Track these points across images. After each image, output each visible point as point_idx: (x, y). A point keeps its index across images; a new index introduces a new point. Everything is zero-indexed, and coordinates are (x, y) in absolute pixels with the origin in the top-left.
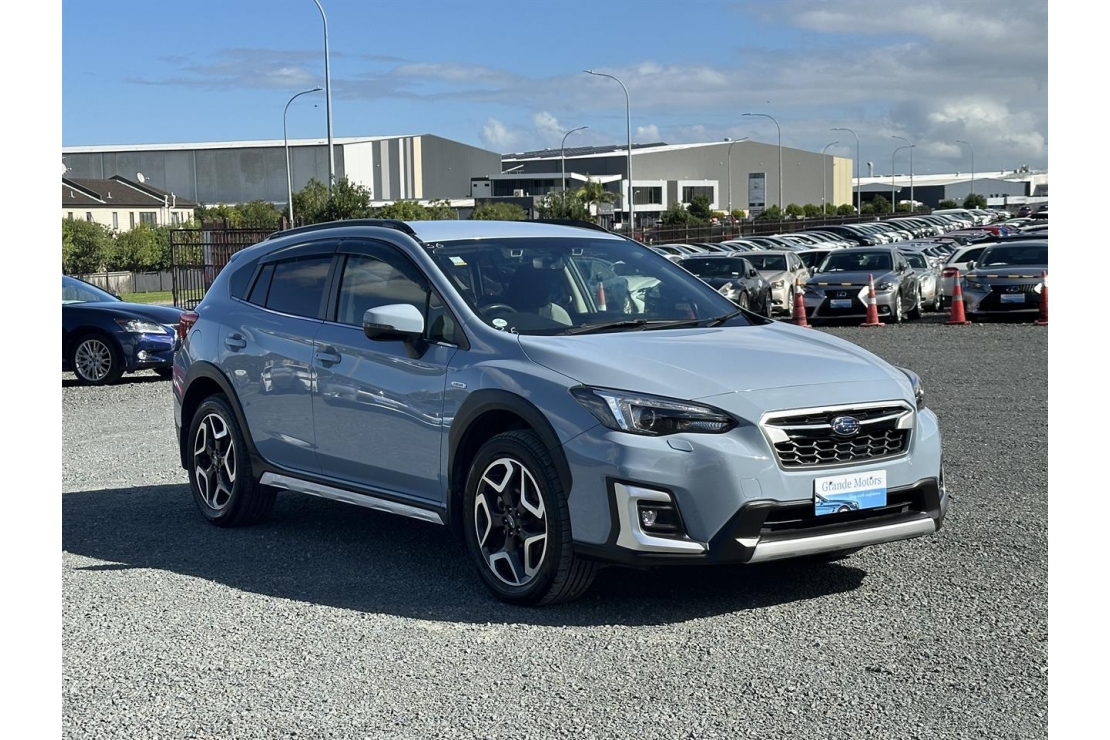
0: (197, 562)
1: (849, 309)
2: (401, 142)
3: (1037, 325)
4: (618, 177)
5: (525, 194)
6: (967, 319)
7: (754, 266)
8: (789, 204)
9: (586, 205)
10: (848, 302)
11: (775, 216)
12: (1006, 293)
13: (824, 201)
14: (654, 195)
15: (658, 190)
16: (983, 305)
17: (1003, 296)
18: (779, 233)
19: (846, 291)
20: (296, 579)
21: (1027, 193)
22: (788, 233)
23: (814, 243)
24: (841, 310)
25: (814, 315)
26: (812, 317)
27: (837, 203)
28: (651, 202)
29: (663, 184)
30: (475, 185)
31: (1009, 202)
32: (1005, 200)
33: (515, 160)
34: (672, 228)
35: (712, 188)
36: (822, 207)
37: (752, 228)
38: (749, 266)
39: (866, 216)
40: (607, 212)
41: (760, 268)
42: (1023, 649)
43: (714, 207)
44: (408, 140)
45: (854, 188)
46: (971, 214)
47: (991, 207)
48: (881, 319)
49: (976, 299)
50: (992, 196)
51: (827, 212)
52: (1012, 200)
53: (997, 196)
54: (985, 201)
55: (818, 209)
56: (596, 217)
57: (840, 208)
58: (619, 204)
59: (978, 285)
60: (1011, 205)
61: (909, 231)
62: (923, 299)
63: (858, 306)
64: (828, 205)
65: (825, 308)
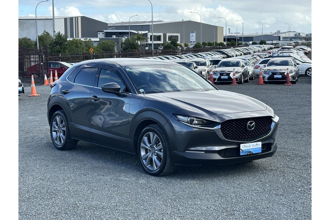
0: (46, 160)
1: (227, 79)
2: (74, 18)
3: (285, 85)
4: (147, 32)
5: (116, 37)
6: (264, 83)
7: (197, 65)
8: (203, 42)
9: (137, 41)
10: (226, 77)
11: (199, 46)
12: (276, 75)
13: (214, 41)
14: (159, 38)
15: (160, 36)
16: (269, 78)
17: (275, 76)
18: (201, 52)
19: (226, 73)
20: (79, 165)
21: (280, 40)
22: (204, 52)
23: (212, 55)
24: (224, 79)
25: (216, 81)
26: (215, 81)
27: (219, 42)
28: (158, 41)
29: (162, 34)
30: (99, 34)
31: (273, 43)
32: (272, 42)
33: (112, 25)
34: (166, 50)
35: (178, 36)
36: (214, 43)
37: (192, 50)
38: (195, 65)
39: (228, 46)
40: (143, 44)
41: (198, 65)
42: (293, 184)
43: (179, 42)
44: (76, 18)
45: (224, 37)
46: (262, 46)
47: (268, 44)
48: (237, 83)
49: (267, 76)
50: (268, 41)
51: (215, 45)
52: (274, 42)
53: (270, 40)
54: (266, 42)
55: (212, 44)
56: (140, 45)
57: (219, 43)
58: (147, 41)
59: (267, 72)
60: (274, 43)
61: (242, 52)
62: (249, 76)
63: (230, 78)
64: (216, 42)
65: (219, 79)
